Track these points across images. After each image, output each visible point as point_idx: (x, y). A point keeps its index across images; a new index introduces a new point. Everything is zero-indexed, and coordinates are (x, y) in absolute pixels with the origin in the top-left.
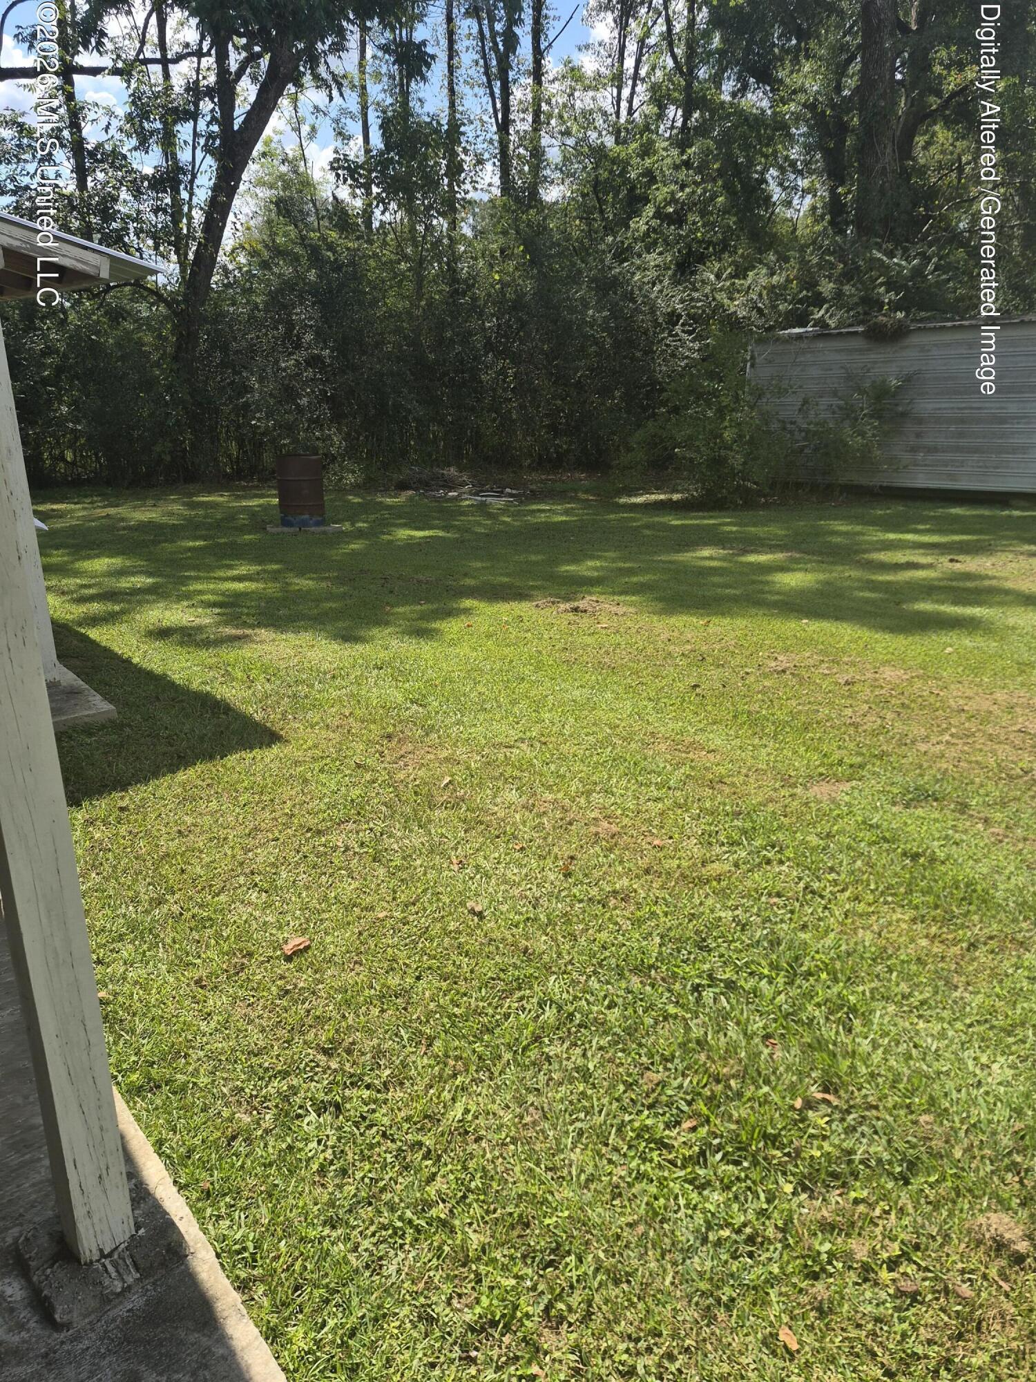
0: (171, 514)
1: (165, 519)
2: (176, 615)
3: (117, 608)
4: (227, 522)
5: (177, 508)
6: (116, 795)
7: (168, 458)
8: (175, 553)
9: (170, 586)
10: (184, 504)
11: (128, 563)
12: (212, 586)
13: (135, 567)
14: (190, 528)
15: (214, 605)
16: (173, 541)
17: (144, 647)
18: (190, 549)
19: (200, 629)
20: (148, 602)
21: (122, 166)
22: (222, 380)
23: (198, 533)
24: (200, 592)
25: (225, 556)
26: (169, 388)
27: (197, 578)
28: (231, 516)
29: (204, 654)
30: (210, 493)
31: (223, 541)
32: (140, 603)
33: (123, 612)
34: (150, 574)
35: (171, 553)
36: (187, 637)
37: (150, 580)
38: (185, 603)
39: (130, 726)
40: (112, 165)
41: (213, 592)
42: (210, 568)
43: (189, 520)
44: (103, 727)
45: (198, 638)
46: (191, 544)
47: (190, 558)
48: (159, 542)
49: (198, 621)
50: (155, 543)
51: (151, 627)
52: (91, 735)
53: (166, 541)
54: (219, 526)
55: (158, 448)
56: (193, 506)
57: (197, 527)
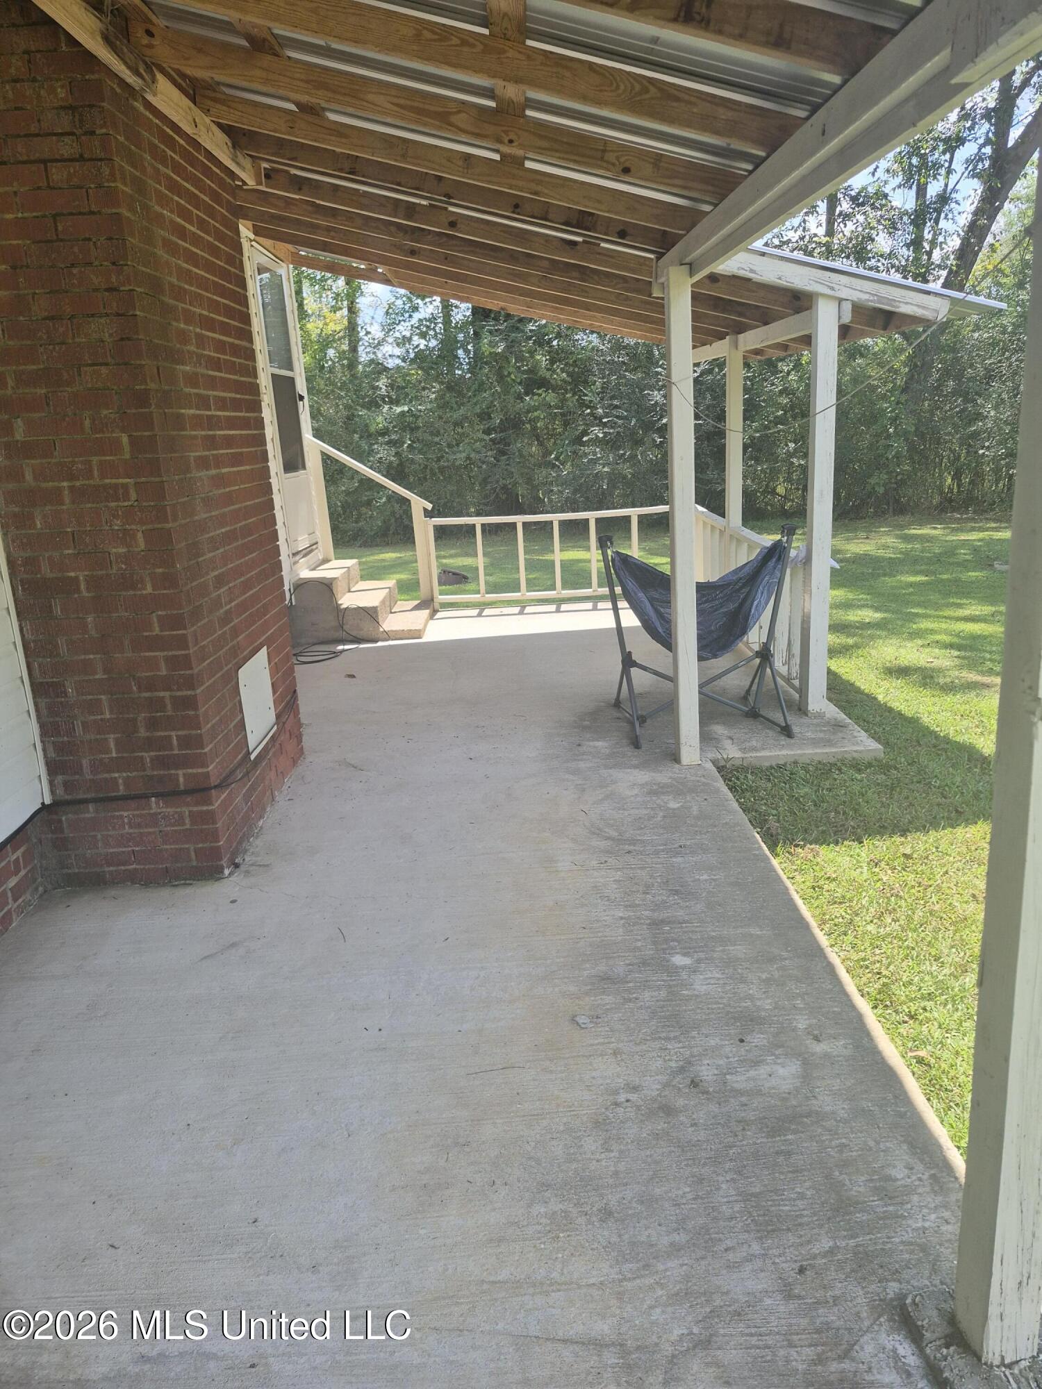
0: (885, 547)
1: (881, 553)
2: (911, 653)
3: (851, 641)
4: (946, 558)
5: (890, 540)
6: (898, 839)
7: (881, 490)
8: (896, 587)
9: (899, 623)
10: (898, 537)
11: (851, 596)
12: (944, 626)
13: (859, 600)
14: (909, 562)
15: (951, 646)
16: (891, 575)
17: (886, 684)
18: (911, 585)
19: (940, 670)
20: (880, 637)
21: (883, 206)
22: (951, 409)
23: (918, 568)
24: (932, 632)
25: (949, 594)
26: (894, 420)
27: (926, 616)
28: (951, 551)
29: (949, 699)
30: (921, 524)
31: (945, 577)
32: (872, 637)
33: (857, 646)
34: (877, 609)
35: (893, 588)
36: (926, 678)
37: (878, 615)
38: (920, 642)
39: (896, 768)
40: (873, 207)
41: (946, 632)
42: (938, 607)
43: (906, 553)
44: (870, 765)
45: (942, 681)
46: (912, 579)
47: (910, 594)
48: (879, 575)
49: (936, 663)
50: (874, 576)
51: (888, 665)
52: (859, 771)
53: (885, 575)
54: (938, 559)
55: (872, 481)
56: (908, 539)
57: (916, 561)
